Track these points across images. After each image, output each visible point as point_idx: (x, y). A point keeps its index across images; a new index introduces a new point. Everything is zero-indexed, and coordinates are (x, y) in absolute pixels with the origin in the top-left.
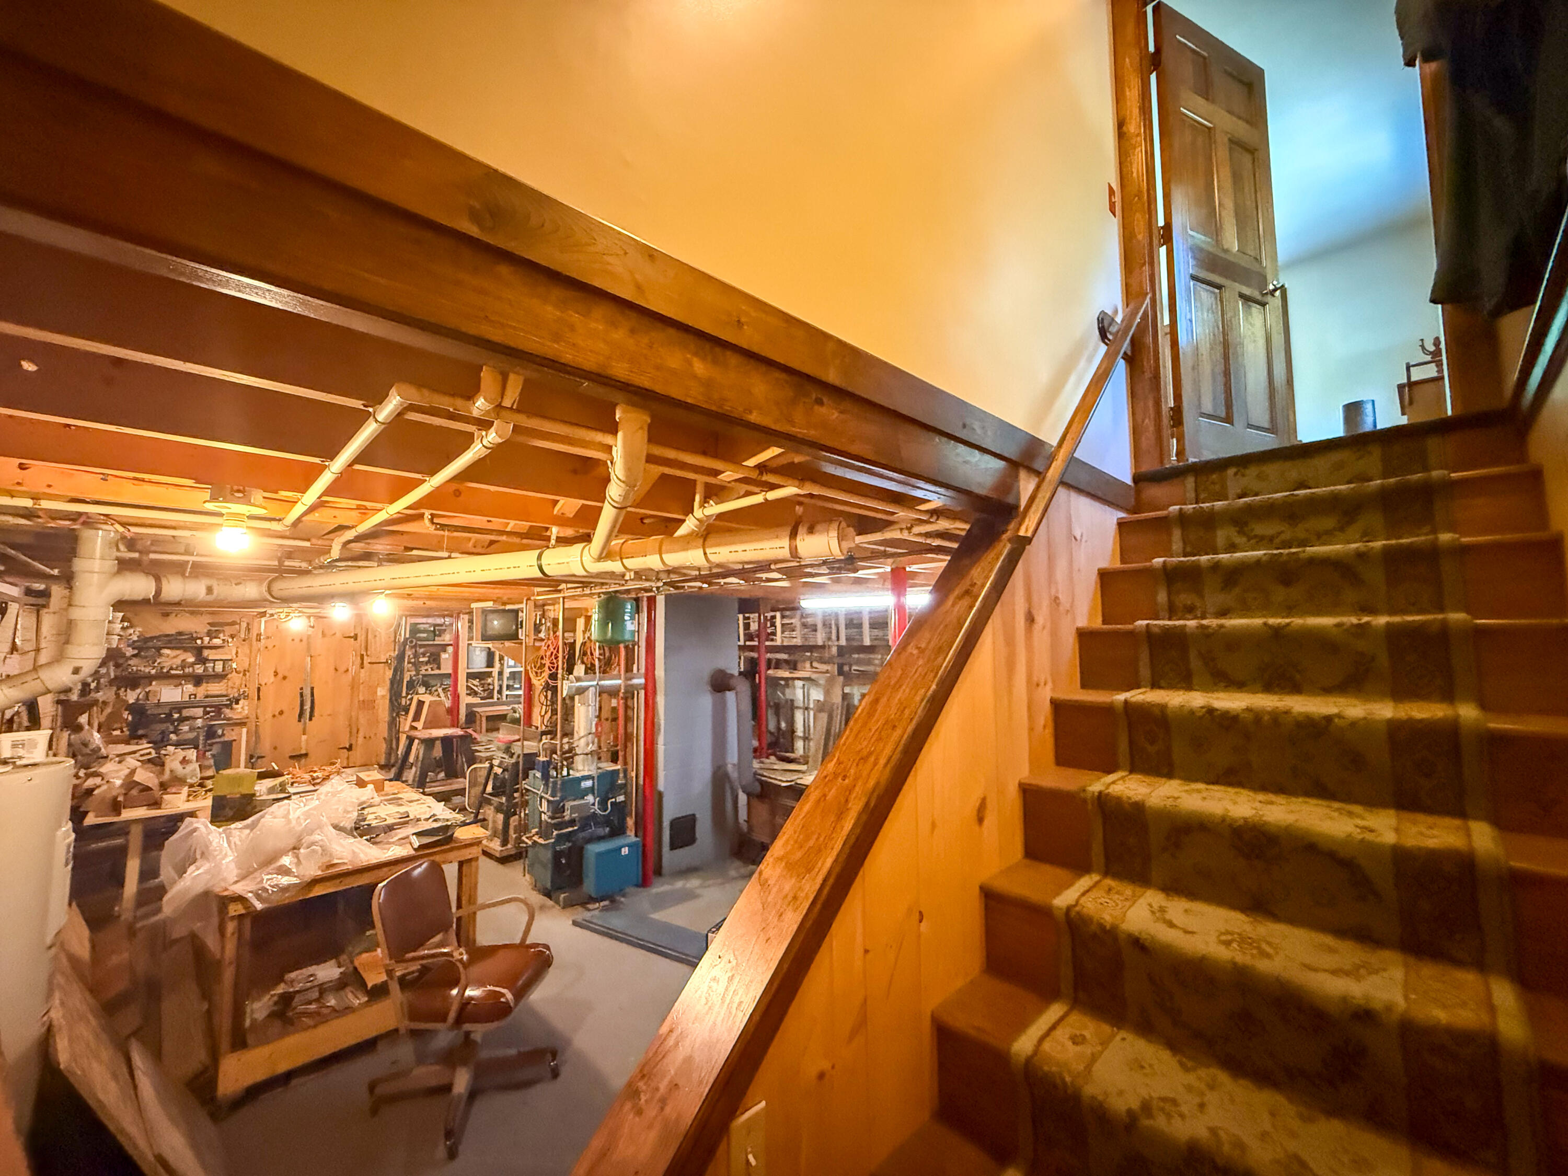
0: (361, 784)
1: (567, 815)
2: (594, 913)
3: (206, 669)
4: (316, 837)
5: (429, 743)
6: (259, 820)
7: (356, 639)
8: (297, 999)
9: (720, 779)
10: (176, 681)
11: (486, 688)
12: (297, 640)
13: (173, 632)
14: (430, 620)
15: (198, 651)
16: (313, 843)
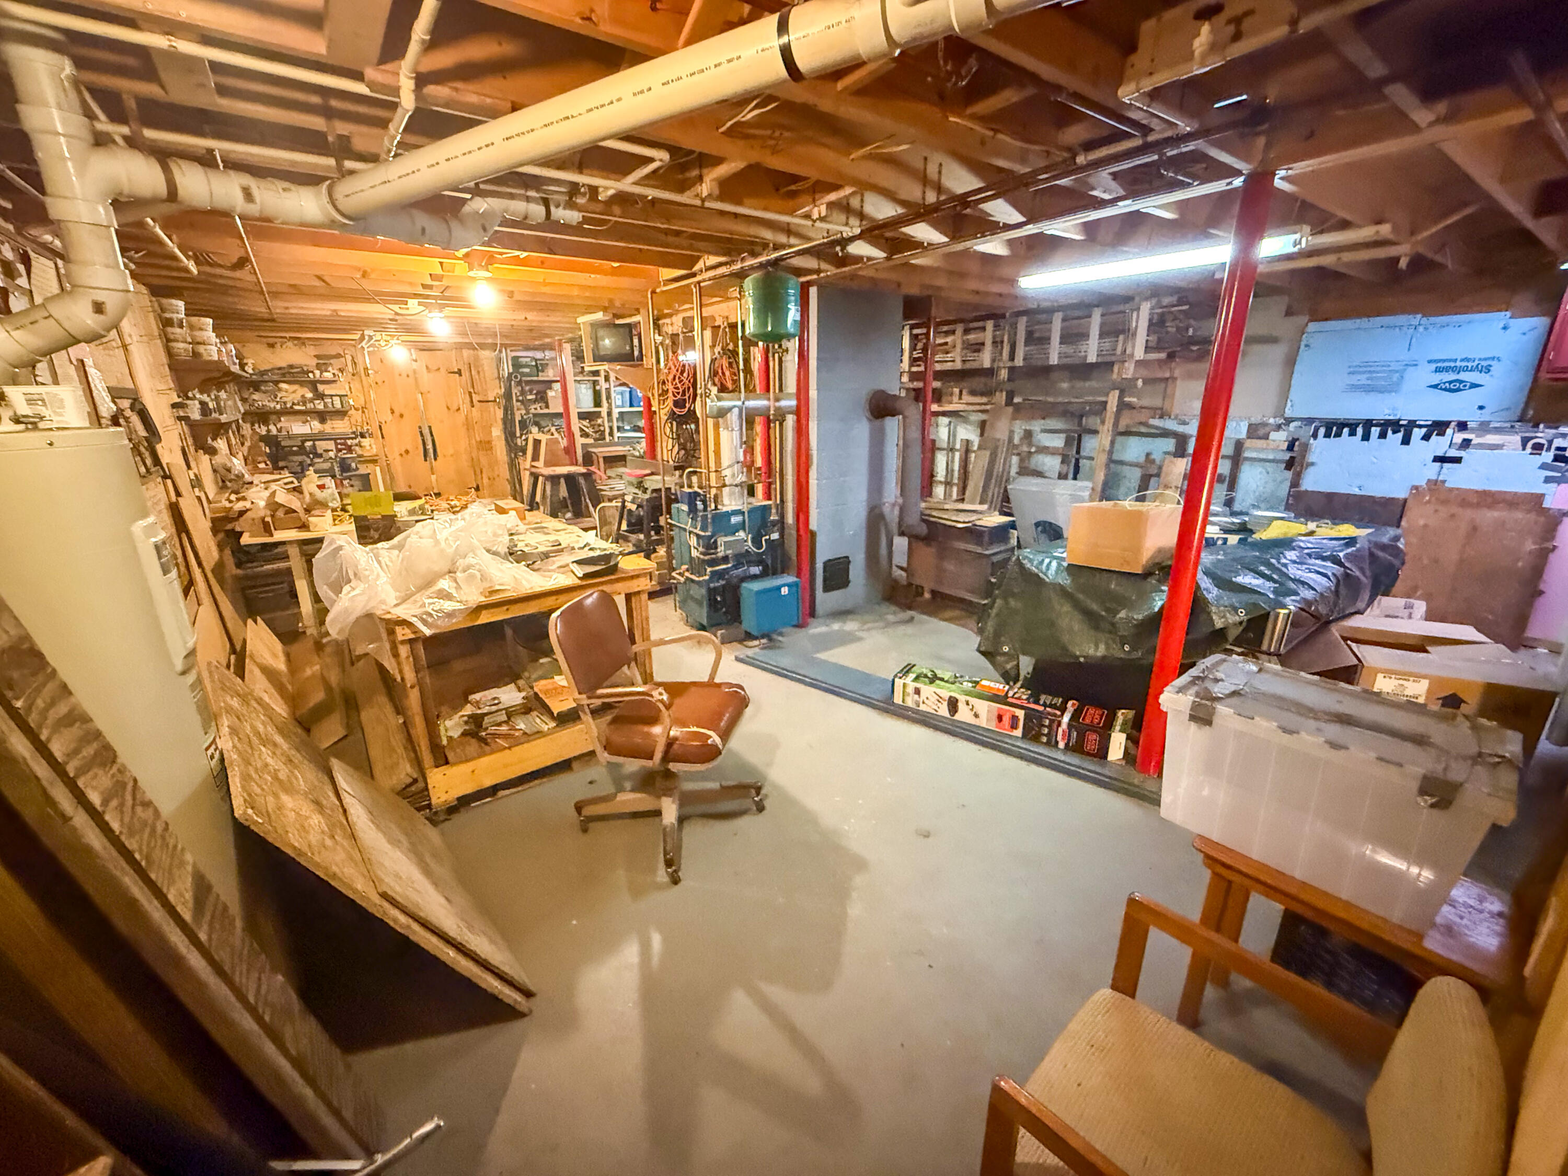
0: (501, 511)
1: (721, 552)
2: (753, 649)
3: (325, 405)
4: (470, 560)
5: (554, 479)
6: (405, 539)
7: (460, 375)
8: (486, 719)
9: (875, 519)
10: (303, 418)
11: (597, 428)
12: (404, 375)
13: (284, 364)
14: (530, 354)
15: (313, 385)
16: (469, 567)
